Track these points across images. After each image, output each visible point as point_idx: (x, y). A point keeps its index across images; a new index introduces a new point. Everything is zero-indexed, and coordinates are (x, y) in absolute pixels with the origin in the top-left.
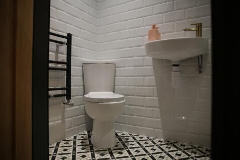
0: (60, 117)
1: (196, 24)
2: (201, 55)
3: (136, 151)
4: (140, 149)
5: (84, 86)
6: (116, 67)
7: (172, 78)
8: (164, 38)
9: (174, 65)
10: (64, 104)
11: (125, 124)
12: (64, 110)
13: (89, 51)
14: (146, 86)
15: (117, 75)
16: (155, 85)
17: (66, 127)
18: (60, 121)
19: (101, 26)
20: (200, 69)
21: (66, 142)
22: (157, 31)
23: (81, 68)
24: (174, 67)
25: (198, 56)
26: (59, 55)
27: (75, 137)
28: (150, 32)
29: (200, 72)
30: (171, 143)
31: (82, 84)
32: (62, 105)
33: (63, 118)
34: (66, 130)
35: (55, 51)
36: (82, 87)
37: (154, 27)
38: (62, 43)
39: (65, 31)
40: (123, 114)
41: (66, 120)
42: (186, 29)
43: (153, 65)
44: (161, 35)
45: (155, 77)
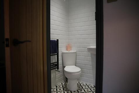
3: (87, 90)
4: (89, 89)
5: (63, 64)
10: (56, 71)
27: (62, 84)
36: (62, 65)
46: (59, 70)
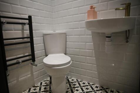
0: (30, 73)
1: (126, 4)
2: (129, 30)
5: (45, 49)
6: (66, 36)
7: (106, 46)
8: (100, 17)
9: (107, 37)
10: (31, 64)
11: (74, 73)
12: (32, 67)
13: (47, 25)
14: (87, 49)
15: (67, 41)
16: (93, 49)
17: (35, 78)
18: (30, 75)
19: (55, 6)
20: (127, 39)
21: (35, 88)
22: (94, 11)
23: (42, 38)
24: (107, 39)
25: (126, 31)
26: (24, 31)
27: (41, 83)
28: (89, 12)
29: (127, 42)
30: (104, 89)
31: (44, 48)
32: (30, 65)
33: (32, 73)
34: (35, 80)
35: (21, 29)
37: (92, 7)
38: (24, 24)
39: (27, 14)
40: (72, 67)
41: (34, 73)
42: (117, 9)
43: (92, 35)
44: (98, 12)
45: (93, 43)
46: (36, 63)
